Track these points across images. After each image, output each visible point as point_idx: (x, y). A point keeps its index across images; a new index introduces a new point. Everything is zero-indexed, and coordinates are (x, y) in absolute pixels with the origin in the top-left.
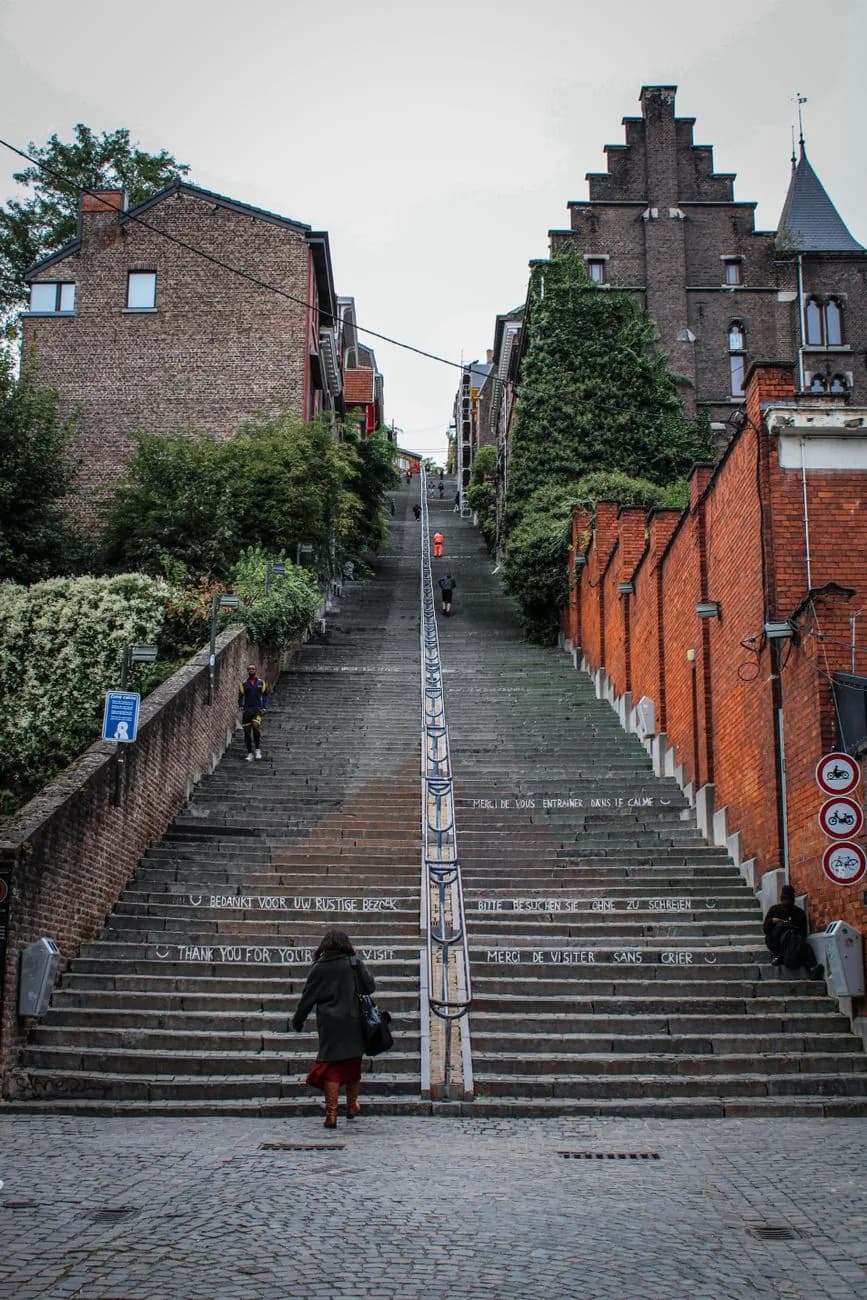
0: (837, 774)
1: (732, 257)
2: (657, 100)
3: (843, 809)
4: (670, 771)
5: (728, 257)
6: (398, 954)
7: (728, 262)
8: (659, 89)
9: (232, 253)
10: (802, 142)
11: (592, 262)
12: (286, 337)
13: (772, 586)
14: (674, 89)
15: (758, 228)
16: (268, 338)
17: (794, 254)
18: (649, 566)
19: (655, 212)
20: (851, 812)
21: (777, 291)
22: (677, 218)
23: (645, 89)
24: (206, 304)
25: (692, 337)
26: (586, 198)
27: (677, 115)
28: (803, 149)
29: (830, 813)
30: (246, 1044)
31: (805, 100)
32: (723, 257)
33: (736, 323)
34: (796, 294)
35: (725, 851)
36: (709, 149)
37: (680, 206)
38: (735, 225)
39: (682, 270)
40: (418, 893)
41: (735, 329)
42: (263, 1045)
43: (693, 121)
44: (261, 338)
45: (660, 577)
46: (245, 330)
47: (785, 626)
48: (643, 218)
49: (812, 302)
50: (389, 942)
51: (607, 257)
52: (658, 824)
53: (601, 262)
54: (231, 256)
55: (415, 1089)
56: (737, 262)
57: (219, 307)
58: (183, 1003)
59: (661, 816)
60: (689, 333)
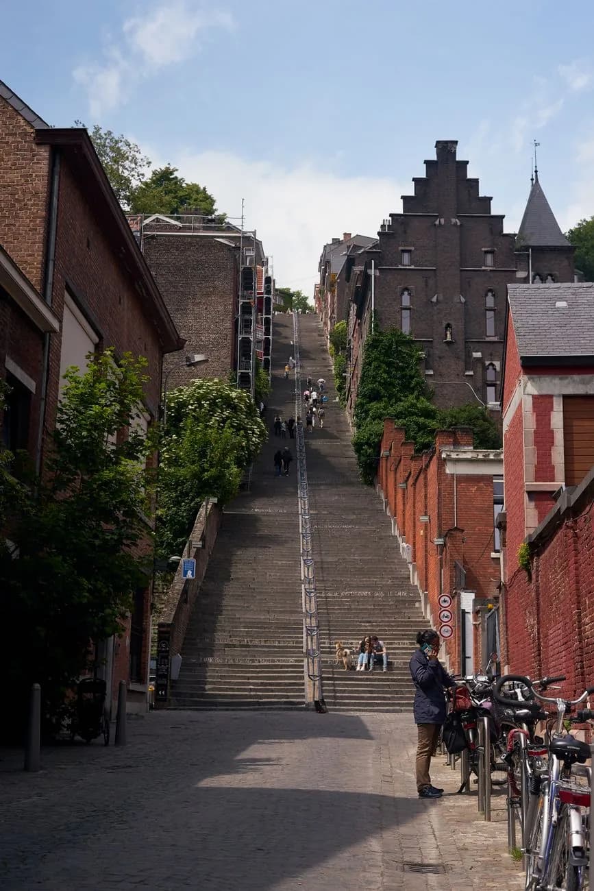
0: (445, 601)
1: (489, 249)
2: (446, 149)
3: (446, 613)
4: (417, 583)
5: (486, 249)
6: (296, 661)
7: (486, 252)
8: (446, 142)
9: (189, 256)
10: (536, 172)
11: (403, 251)
12: (220, 308)
13: (441, 520)
14: (456, 142)
15: (505, 232)
16: (211, 309)
17: (527, 248)
18: (411, 481)
19: (442, 221)
20: (449, 614)
21: (516, 271)
22: (455, 224)
23: (438, 142)
24: (174, 287)
25: (463, 300)
26: (401, 212)
27: (457, 159)
28: (536, 176)
29: (442, 614)
30: (245, 690)
31: (539, 144)
32: (483, 249)
33: (490, 290)
34: (527, 273)
35: (429, 622)
36: (476, 181)
37: (458, 217)
38: (491, 229)
39: (458, 258)
40: (302, 638)
41: (490, 294)
42: (251, 690)
43: (467, 162)
44: (206, 308)
45: (415, 489)
46: (197, 304)
47: (443, 540)
48: (435, 225)
49: (537, 277)
50: (293, 657)
51: (413, 248)
52: (406, 608)
53: (409, 251)
54: (189, 258)
55: (303, 703)
56: (492, 252)
57: (182, 289)
58: (221, 677)
59: (407, 605)
60: (462, 298)
